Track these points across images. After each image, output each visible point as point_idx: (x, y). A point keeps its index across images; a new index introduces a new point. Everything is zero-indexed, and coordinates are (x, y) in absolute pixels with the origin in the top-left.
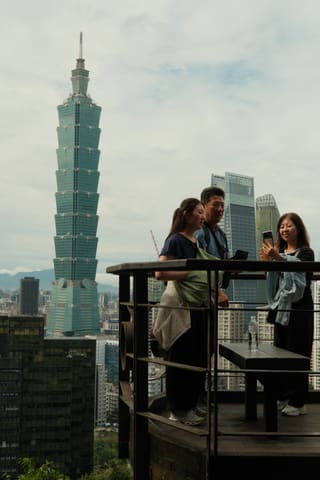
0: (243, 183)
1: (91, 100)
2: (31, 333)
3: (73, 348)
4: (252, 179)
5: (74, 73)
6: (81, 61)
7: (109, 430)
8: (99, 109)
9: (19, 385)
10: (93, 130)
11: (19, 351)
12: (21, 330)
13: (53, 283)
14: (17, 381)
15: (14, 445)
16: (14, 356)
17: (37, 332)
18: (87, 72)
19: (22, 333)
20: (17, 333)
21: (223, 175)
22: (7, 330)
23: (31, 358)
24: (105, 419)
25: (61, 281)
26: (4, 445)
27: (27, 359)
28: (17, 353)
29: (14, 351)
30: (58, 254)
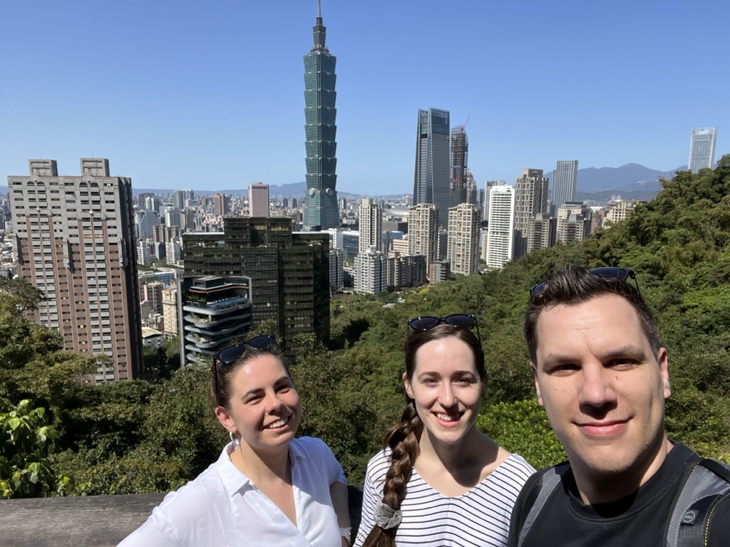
0: (442, 116)
1: (328, 51)
2: (283, 230)
3: (314, 240)
4: (448, 113)
5: (315, 29)
6: (320, 20)
8: (334, 59)
10: (331, 75)
11: (275, 242)
12: (275, 227)
13: (306, 192)
14: (275, 263)
15: (275, 305)
17: (287, 229)
18: (325, 28)
19: (276, 229)
20: (273, 229)
21: (427, 110)
22: (266, 228)
23: (284, 247)
25: (312, 190)
26: (268, 305)
27: (281, 248)
30: (308, 170)
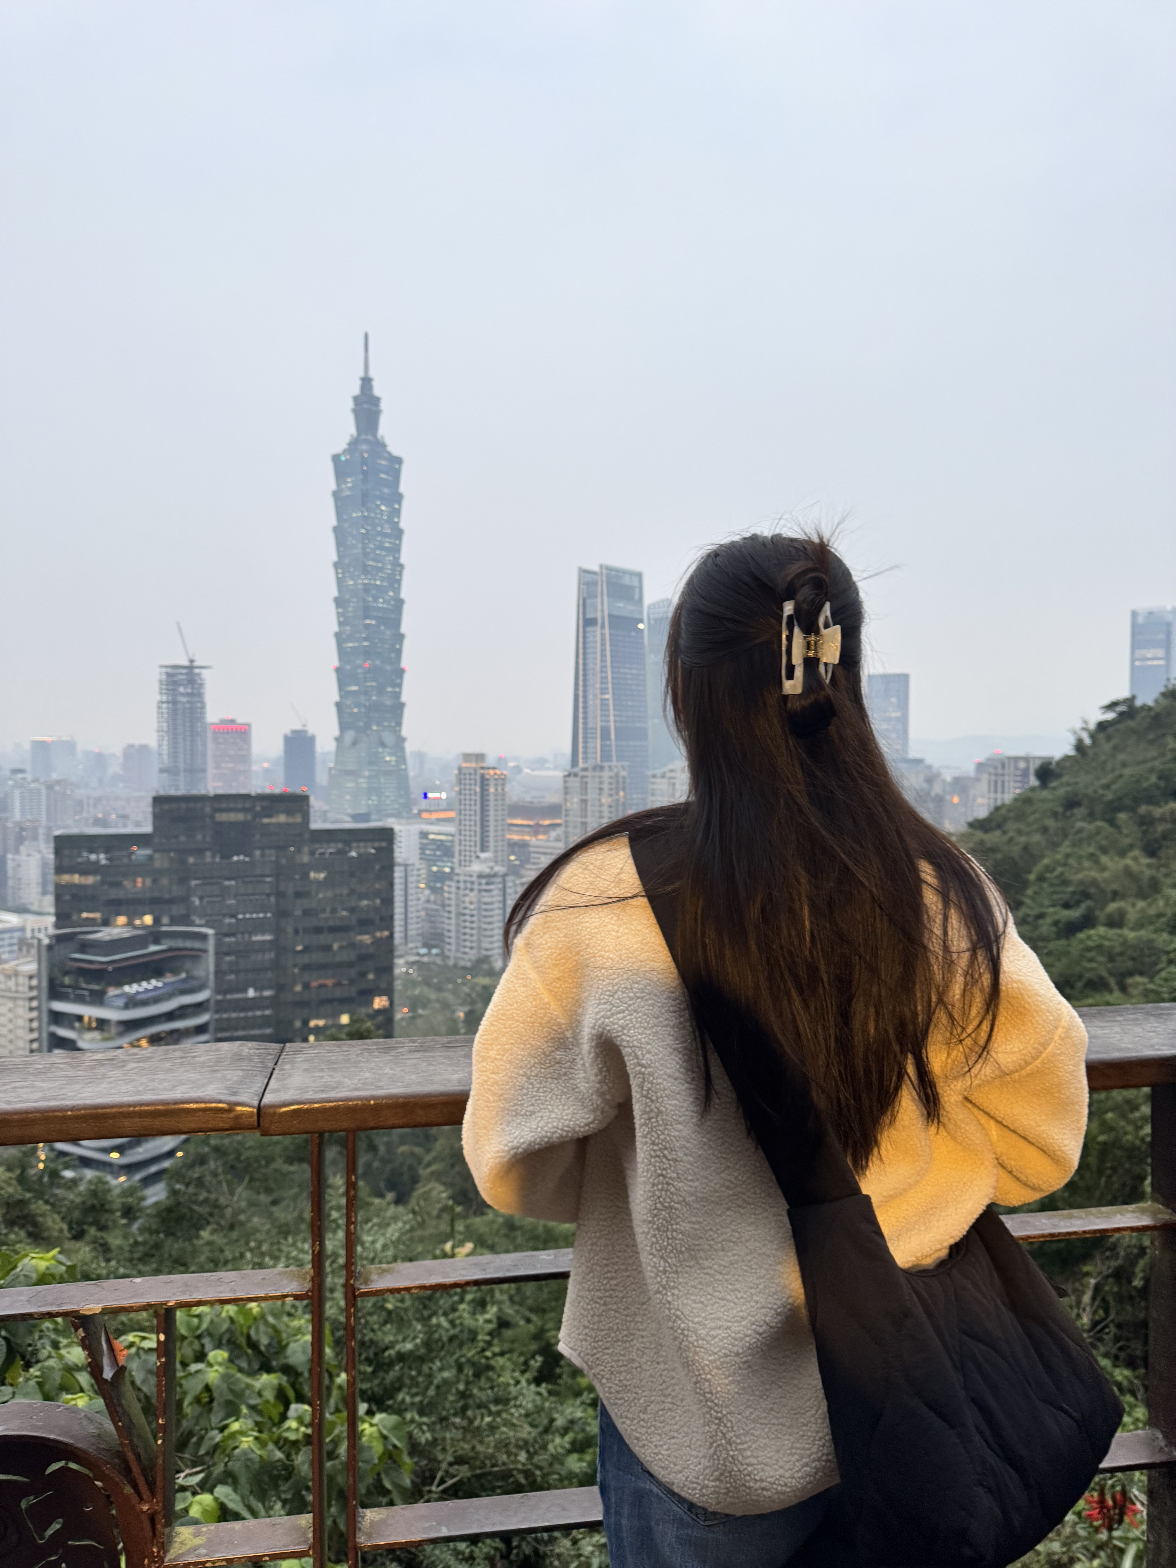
0: (627, 580)
1: (384, 446)
2: (290, 820)
3: (360, 842)
4: (640, 576)
5: (356, 400)
6: (366, 382)
7: (425, 959)
8: (399, 461)
9: (272, 899)
10: (391, 494)
12: (272, 815)
14: (268, 895)
16: (263, 855)
18: (378, 399)
20: (266, 820)
21: (596, 568)
22: (250, 817)
24: (419, 944)
27: (284, 860)
28: (267, 852)
29: (262, 849)
